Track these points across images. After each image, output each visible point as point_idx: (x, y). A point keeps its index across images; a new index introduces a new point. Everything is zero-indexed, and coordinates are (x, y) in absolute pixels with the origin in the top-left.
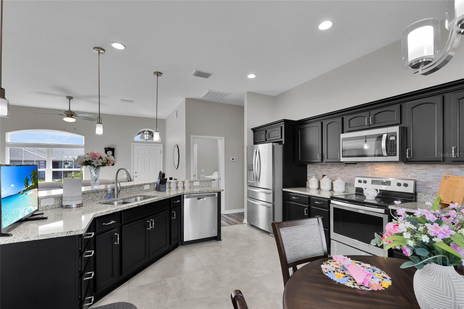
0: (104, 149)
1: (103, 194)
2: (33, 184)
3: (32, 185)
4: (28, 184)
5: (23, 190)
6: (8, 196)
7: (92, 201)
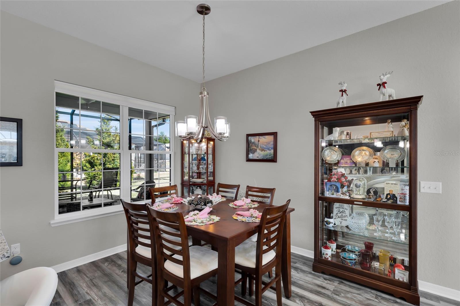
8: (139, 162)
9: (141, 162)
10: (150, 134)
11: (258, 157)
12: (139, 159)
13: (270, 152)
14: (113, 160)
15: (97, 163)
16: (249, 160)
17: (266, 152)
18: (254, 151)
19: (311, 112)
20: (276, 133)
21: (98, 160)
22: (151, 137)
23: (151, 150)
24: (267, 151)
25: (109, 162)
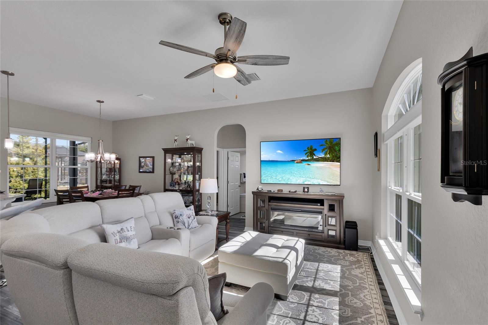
8: (63, 174)
9: (65, 174)
10: (74, 155)
12: (63, 171)
14: (32, 172)
15: (13, 175)
16: (140, 172)
18: (143, 167)
19: (162, 149)
20: (154, 157)
21: (15, 172)
22: (75, 157)
23: (75, 165)
25: (27, 174)
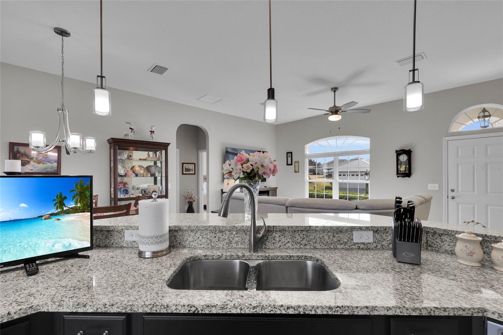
0: (396, 152)
1: (233, 236)
2: (79, 205)
3: (74, 206)
4: (64, 205)
5: (50, 213)
6: (12, 220)
7: (210, 246)
11: (32, 170)
13: (52, 165)
17: (45, 164)
18: (25, 163)
24: (47, 164)
